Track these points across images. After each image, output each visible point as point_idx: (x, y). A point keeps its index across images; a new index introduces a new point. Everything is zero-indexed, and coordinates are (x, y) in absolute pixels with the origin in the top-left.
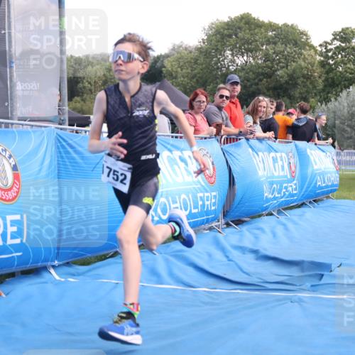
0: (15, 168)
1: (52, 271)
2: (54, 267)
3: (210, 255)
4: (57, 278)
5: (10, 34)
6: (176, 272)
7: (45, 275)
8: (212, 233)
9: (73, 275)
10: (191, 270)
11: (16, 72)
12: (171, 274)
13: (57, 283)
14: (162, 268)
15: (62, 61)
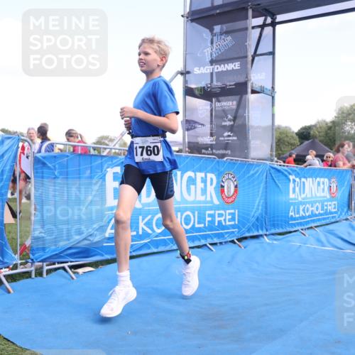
0: (236, 187)
1: (265, 237)
2: (266, 235)
3: (349, 233)
4: (268, 241)
5: (248, 116)
6: (332, 241)
7: (262, 238)
8: (348, 222)
9: (275, 240)
10: (339, 241)
11: (251, 135)
12: (328, 242)
13: (269, 244)
14: (323, 239)
15: (273, 129)
